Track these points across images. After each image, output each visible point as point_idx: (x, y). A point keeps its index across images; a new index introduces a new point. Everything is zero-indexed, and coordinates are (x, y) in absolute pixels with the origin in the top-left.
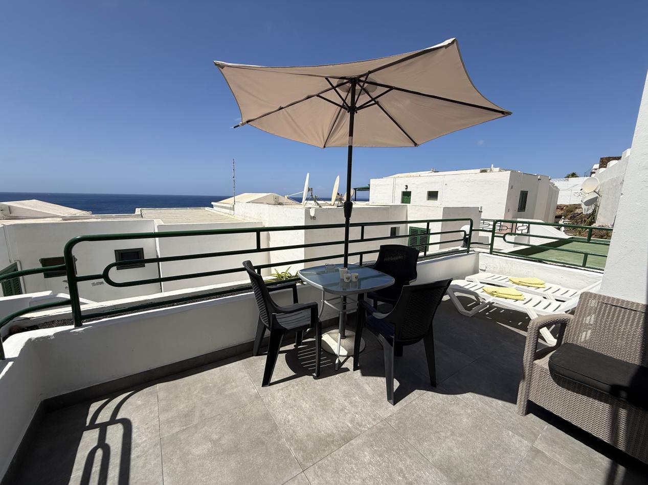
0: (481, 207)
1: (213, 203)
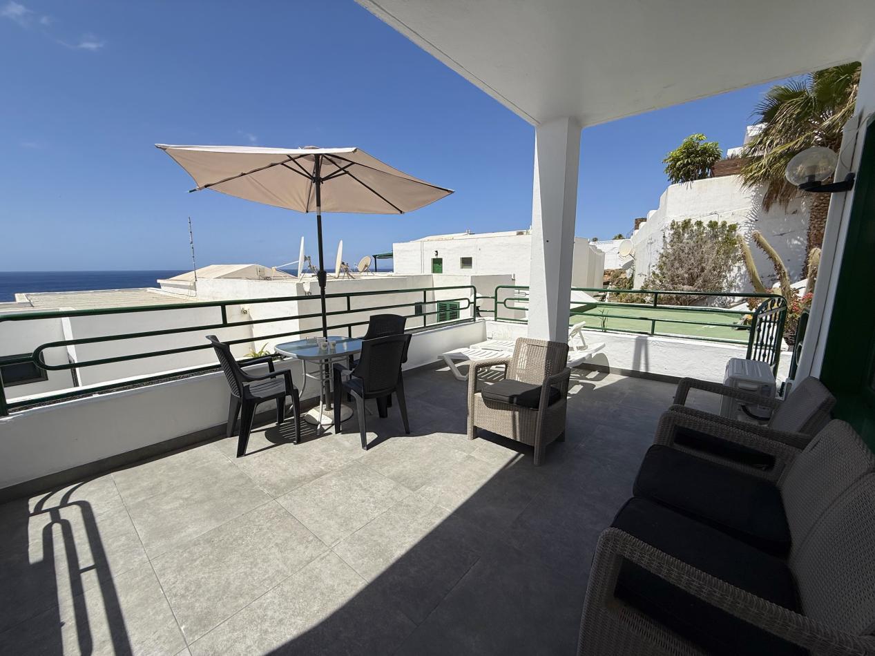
0: (514, 275)
1: (159, 281)
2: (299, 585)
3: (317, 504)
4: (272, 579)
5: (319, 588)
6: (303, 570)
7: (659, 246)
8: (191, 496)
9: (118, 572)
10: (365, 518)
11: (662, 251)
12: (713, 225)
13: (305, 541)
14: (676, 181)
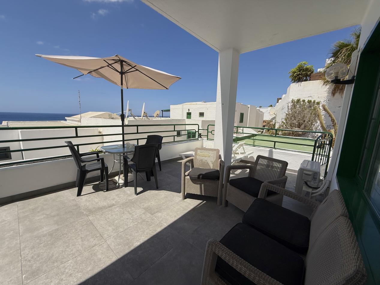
1: (66, 118)
2: (85, 257)
3: (106, 219)
4: (73, 254)
5: (94, 259)
6: (90, 250)
7: (286, 110)
8: (50, 214)
9: (3, 248)
10: (126, 227)
11: (287, 112)
12: (309, 102)
13: (95, 237)
14: (294, 82)
